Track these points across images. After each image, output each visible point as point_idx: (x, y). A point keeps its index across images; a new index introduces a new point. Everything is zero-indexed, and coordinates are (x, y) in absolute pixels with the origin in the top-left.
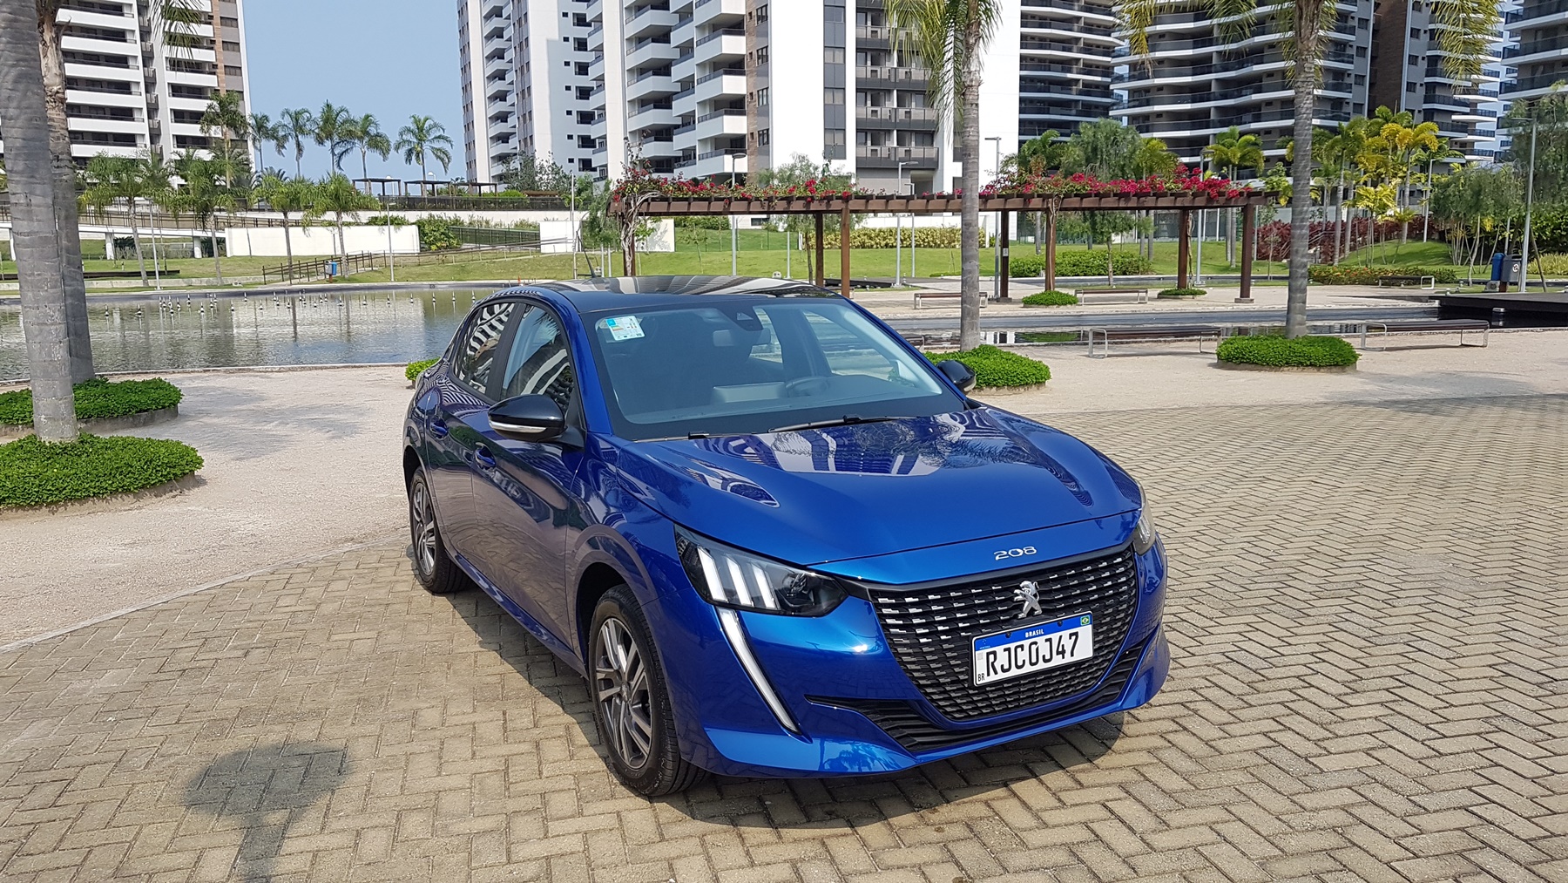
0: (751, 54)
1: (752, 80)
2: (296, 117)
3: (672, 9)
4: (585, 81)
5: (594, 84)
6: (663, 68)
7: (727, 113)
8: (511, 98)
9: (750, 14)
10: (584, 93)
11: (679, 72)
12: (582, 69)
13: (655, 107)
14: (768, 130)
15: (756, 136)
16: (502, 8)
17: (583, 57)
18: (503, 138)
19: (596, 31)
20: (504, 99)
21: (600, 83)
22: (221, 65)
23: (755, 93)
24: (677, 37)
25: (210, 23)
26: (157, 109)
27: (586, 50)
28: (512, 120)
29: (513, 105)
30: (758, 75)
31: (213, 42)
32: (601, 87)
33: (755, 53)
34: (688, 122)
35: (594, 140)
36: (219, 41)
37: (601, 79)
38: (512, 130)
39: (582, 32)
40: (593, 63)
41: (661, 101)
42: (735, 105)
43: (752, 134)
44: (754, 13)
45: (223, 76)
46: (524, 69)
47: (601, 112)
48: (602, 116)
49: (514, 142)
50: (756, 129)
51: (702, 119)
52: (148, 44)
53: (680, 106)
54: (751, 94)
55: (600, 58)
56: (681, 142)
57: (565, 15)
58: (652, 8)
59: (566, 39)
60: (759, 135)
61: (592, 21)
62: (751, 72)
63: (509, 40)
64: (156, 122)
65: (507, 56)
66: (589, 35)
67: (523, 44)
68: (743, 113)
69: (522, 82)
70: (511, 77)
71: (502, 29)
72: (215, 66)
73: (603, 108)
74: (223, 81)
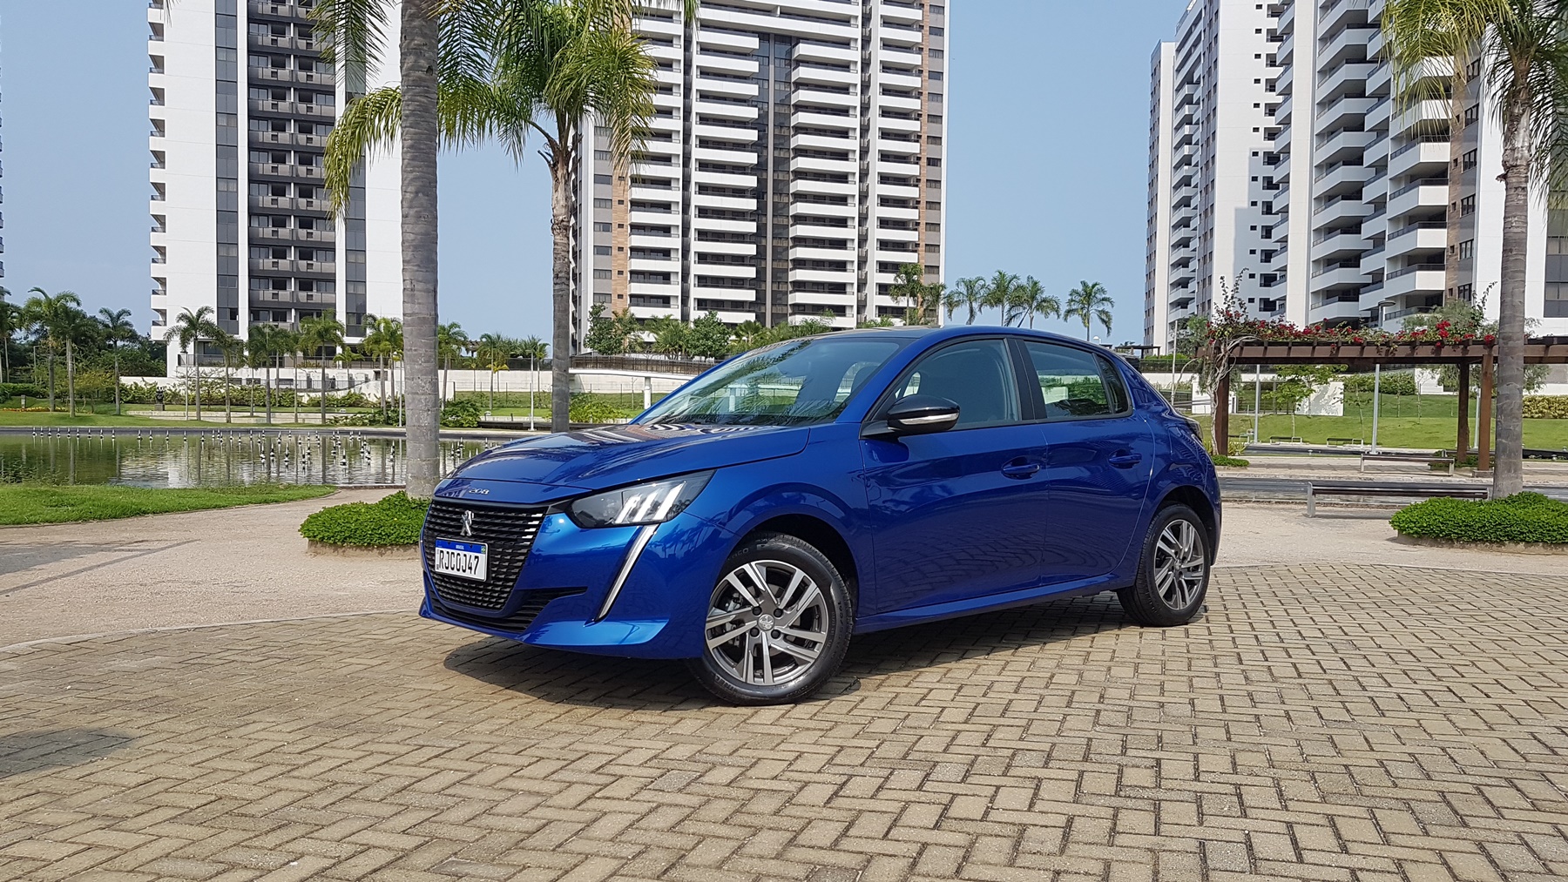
0: (1454, 204)
1: (1453, 232)
2: (970, 285)
3: (1366, 164)
4: (1269, 244)
5: (1278, 246)
6: (1352, 226)
7: (1421, 268)
8: (1194, 265)
9: (1456, 161)
10: (1268, 256)
11: (1369, 229)
12: (1267, 232)
13: (1341, 266)
14: (1470, 285)
15: (1456, 292)
16: (1191, 177)
17: (1269, 220)
18: (1183, 304)
19: (1283, 192)
20: (1186, 266)
21: (1284, 244)
22: (922, 244)
23: (1457, 246)
24: (1369, 193)
25: (916, 208)
26: (865, 284)
27: (1271, 214)
28: (1193, 286)
29: (1194, 271)
30: (1461, 227)
31: (918, 224)
32: (1284, 249)
33: (1459, 203)
34: (1377, 279)
35: (1274, 302)
36: (923, 223)
37: (1284, 240)
38: (1191, 296)
39: (1269, 195)
40: (1276, 226)
41: (1349, 260)
42: (1433, 260)
43: (1451, 290)
44: (1460, 160)
45: (923, 253)
46: (1208, 234)
47: (1283, 273)
48: (1284, 277)
49: (1192, 307)
50: (1455, 284)
51: (1392, 276)
52: (865, 228)
53: (1368, 264)
54: (1452, 247)
55: (1285, 220)
56: (1368, 300)
57: (1254, 179)
58: (1344, 165)
59: (1254, 204)
60: (1460, 292)
61: (1279, 182)
62: (1454, 224)
63: (1195, 208)
64: (863, 295)
65: (1193, 224)
66: (1275, 197)
67: (1208, 211)
68: (1442, 268)
69: (1205, 249)
70: (1194, 244)
71: (1190, 198)
72: (917, 245)
73: (1284, 269)
74: (923, 258)
